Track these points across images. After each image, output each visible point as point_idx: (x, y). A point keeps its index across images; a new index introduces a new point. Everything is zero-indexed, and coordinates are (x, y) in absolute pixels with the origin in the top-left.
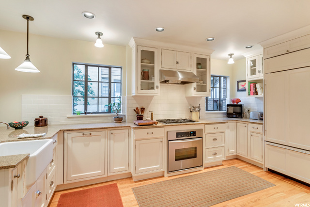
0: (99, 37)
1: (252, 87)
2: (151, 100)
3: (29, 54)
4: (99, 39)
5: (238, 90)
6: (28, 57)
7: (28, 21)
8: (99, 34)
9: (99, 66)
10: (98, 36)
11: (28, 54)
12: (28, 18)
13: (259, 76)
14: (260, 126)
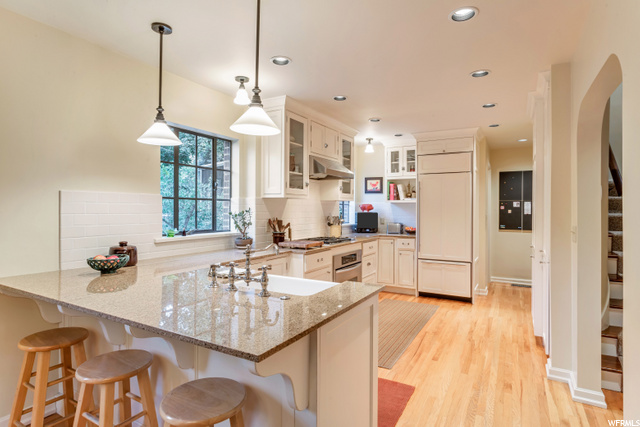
0: (242, 86)
1: (392, 189)
2: (284, 206)
3: (162, 105)
4: (242, 90)
5: (367, 192)
6: (160, 112)
7: (161, 34)
8: (242, 80)
9: (197, 134)
10: (239, 83)
11: (160, 107)
12: (161, 28)
13: (404, 174)
14: (411, 241)
